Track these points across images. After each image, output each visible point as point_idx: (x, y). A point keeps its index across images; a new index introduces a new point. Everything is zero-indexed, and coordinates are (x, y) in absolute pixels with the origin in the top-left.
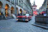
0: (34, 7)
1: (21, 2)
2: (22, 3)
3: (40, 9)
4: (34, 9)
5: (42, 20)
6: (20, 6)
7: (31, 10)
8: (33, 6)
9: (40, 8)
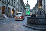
0: (27, 7)
2: (14, 3)
3: (33, 9)
6: (12, 5)
7: (24, 10)
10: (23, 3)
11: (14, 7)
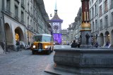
0: (54, 24)
1: (20, 9)
2: (22, 13)
3: (70, 29)
4: (56, 27)
5: (69, 59)
7: (47, 30)
8: (52, 21)
9: (70, 26)
10: (44, 14)
11: (22, 23)
